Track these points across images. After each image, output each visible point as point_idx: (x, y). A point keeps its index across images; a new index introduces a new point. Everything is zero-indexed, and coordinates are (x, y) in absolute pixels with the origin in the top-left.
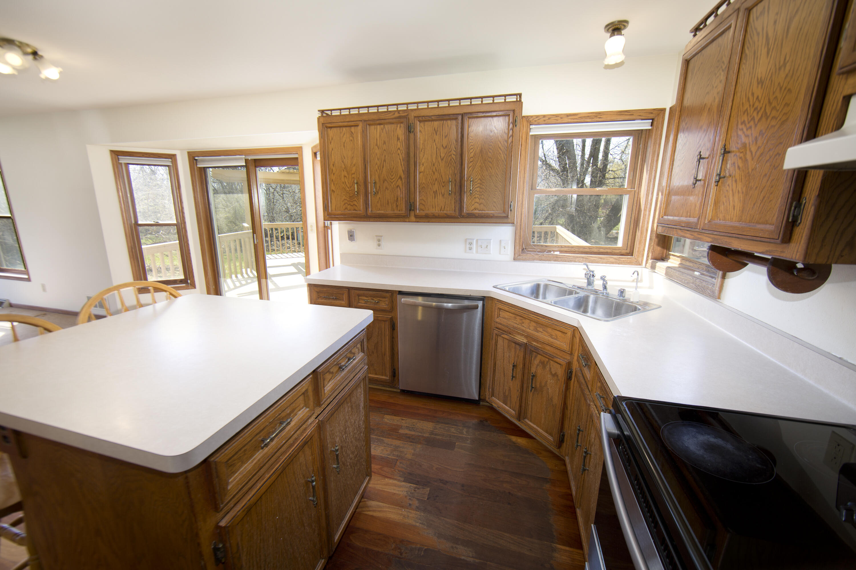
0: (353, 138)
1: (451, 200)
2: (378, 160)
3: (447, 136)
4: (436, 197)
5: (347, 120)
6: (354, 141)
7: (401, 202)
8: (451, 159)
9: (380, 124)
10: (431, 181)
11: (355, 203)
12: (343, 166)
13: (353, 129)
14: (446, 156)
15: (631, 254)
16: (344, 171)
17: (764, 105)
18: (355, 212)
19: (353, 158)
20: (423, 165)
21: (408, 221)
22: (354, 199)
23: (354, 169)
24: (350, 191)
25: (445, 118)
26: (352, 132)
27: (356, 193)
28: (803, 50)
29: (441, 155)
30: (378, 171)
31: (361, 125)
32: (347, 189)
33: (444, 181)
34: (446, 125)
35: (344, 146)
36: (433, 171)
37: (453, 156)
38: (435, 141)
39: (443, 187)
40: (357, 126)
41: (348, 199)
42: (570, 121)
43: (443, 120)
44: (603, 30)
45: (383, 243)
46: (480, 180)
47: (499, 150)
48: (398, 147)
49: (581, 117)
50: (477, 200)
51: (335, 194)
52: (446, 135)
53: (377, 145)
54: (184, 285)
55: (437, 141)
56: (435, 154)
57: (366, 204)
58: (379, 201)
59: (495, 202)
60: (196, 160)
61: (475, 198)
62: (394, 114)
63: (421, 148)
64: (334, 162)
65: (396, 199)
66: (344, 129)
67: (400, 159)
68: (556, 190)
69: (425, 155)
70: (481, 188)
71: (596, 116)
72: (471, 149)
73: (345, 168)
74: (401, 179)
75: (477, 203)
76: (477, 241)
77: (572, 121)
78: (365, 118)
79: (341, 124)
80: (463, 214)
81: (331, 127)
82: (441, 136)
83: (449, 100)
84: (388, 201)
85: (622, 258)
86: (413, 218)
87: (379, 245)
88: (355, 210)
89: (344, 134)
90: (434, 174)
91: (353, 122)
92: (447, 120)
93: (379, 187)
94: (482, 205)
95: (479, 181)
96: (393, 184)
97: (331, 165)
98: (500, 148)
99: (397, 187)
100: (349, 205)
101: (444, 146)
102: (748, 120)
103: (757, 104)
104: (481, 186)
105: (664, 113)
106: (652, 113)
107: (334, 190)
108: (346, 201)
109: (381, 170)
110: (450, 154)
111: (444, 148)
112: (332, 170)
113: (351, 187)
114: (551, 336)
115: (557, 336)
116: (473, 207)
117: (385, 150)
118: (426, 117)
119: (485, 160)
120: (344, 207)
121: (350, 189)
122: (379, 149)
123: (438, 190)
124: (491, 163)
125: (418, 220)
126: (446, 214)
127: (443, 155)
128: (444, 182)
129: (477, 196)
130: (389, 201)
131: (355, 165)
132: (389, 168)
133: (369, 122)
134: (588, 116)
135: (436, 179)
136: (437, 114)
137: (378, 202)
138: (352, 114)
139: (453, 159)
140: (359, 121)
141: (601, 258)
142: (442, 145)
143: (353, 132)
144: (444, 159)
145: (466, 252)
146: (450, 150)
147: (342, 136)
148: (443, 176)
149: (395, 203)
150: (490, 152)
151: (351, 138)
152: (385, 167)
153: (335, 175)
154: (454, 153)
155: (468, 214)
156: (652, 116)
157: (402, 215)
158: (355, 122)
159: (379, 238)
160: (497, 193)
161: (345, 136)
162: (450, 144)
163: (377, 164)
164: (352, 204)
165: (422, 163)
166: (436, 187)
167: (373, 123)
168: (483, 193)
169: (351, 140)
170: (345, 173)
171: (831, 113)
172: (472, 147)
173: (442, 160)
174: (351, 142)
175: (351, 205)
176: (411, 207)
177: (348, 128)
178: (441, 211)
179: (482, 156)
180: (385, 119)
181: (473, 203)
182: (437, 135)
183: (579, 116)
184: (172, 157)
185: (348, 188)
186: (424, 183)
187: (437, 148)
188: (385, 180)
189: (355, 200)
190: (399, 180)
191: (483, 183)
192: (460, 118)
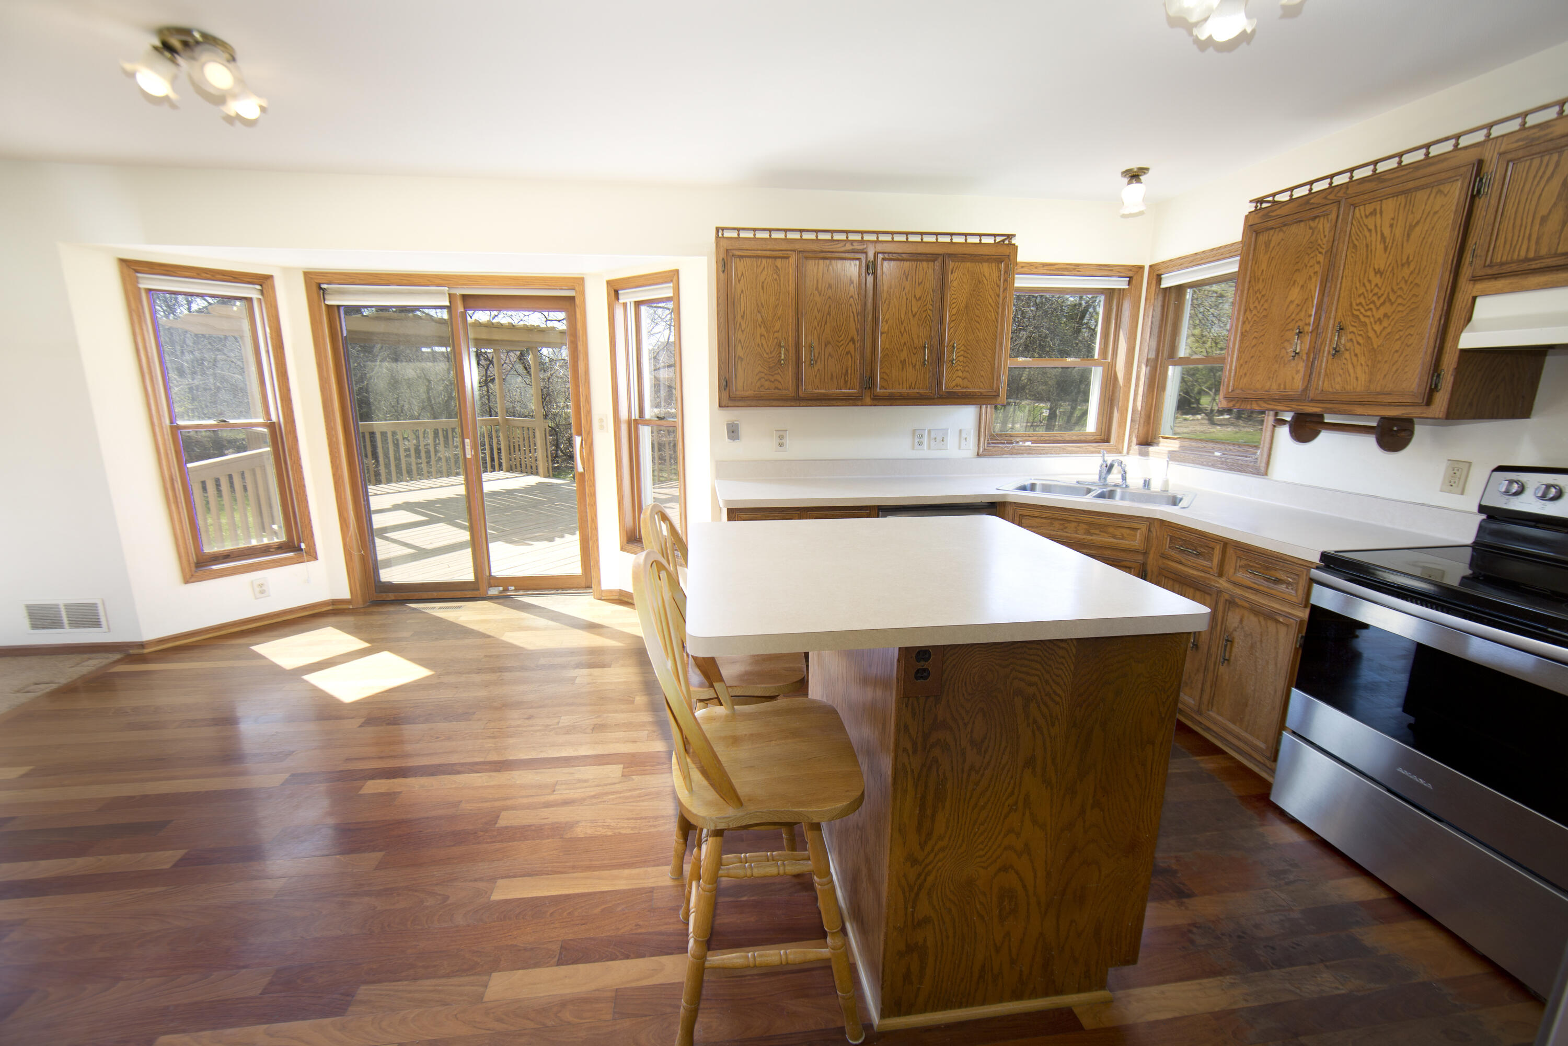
0: (779, 276)
1: (924, 373)
2: (819, 312)
3: (921, 283)
4: (905, 369)
5: (769, 247)
6: (780, 280)
7: (852, 376)
8: (926, 316)
9: (824, 258)
10: (898, 346)
11: (778, 377)
12: (760, 319)
13: (779, 262)
14: (919, 311)
15: (1107, 440)
16: (760, 326)
17: (1386, 293)
18: (777, 391)
19: (776, 306)
20: (887, 322)
21: (860, 404)
22: (776, 372)
23: (778, 325)
24: (769, 358)
25: (920, 258)
26: (777, 267)
27: (782, 362)
28: (1428, 255)
29: (913, 309)
30: (818, 328)
31: (794, 257)
32: (765, 355)
33: (915, 346)
34: (921, 268)
35: (763, 288)
36: (901, 332)
37: (929, 311)
38: (904, 288)
39: (914, 354)
40: (787, 258)
41: (765, 371)
42: (1045, 272)
43: (917, 260)
44: (1120, 175)
45: (787, 441)
46: (965, 346)
47: (989, 306)
48: (850, 294)
49: (1058, 269)
50: (960, 374)
51: (743, 363)
52: (920, 281)
53: (817, 289)
54: (292, 554)
55: (907, 290)
56: (905, 308)
57: (797, 379)
58: (818, 375)
59: (982, 376)
60: (324, 290)
61: (957, 370)
62: (845, 245)
63: (885, 298)
64: (744, 313)
65: (844, 371)
66: (764, 261)
67: (853, 312)
68: (1024, 361)
69: (890, 308)
70: (964, 357)
71: (1074, 269)
72: (953, 303)
73: (763, 322)
74: (854, 343)
75: (960, 377)
76: (929, 431)
77: (1048, 272)
78: (798, 246)
79: (759, 253)
80: (941, 393)
81: (741, 257)
82: (914, 283)
83: (922, 234)
84: (832, 375)
85: (1102, 446)
86: (868, 400)
87: (781, 445)
88: (777, 388)
89: (764, 268)
90: (902, 336)
91: (781, 252)
92: (921, 261)
93: (819, 353)
94: (966, 381)
95: (962, 348)
96: (841, 349)
97: (739, 318)
98: (990, 304)
99: (847, 353)
100: (766, 380)
101: (918, 297)
102: (1366, 302)
103: (1376, 290)
104: (966, 355)
105: (1143, 272)
106: (1131, 270)
107: (742, 357)
108: (763, 375)
109: (823, 327)
110: (925, 309)
111: (917, 300)
112: (740, 324)
113: (771, 353)
114: (1114, 537)
115: (1122, 535)
116: (954, 384)
117: (829, 297)
118: (894, 255)
119: (972, 320)
120: (758, 384)
121: (771, 356)
122: (820, 295)
123: (907, 359)
124: (979, 323)
125: (876, 402)
126: (918, 393)
127: (915, 310)
128: (915, 348)
129: (959, 368)
130: (834, 374)
131: (779, 318)
132: (835, 324)
133: (807, 254)
134: (1066, 268)
135: (905, 343)
136: (908, 252)
137: (816, 376)
138: (776, 239)
139: (929, 316)
140: (791, 251)
141: (1079, 447)
142: (915, 296)
143: (779, 267)
144: (917, 316)
145: (913, 448)
146: (926, 303)
147: (759, 271)
148: (915, 340)
149: (843, 376)
150: (977, 309)
151: (775, 276)
152: (828, 324)
153: (745, 333)
154: (931, 308)
155: (948, 393)
156: (1130, 274)
157: (854, 395)
158: (783, 252)
159: (781, 433)
160: (985, 364)
161: (765, 273)
162: (926, 294)
163: (816, 317)
164: (773, 380)
165: (885, 319)
166: (904, 355)
167: (814, 256)
168: (967, 363)
169: (776, 280)
170: (763, 331)
171: (1461, 308)
172: (954, 301)
173: (914, 316)
174: (775, 282)
175: (771, 381)
176: (868, 384)
177: (770, 260)
178: (910, 388)
179: (967, 313)
180: (833, 252)
181: (954, 377)
182: (907, 280)
183: (1056, 267)
184: (263, 281)
185: (767, 354)
186: (887, 348)
187: (907, 299)
188: (829, 343)
189: (778, 373)
190: (851, 344)
191: (968, 349)
192: (940, 260)
